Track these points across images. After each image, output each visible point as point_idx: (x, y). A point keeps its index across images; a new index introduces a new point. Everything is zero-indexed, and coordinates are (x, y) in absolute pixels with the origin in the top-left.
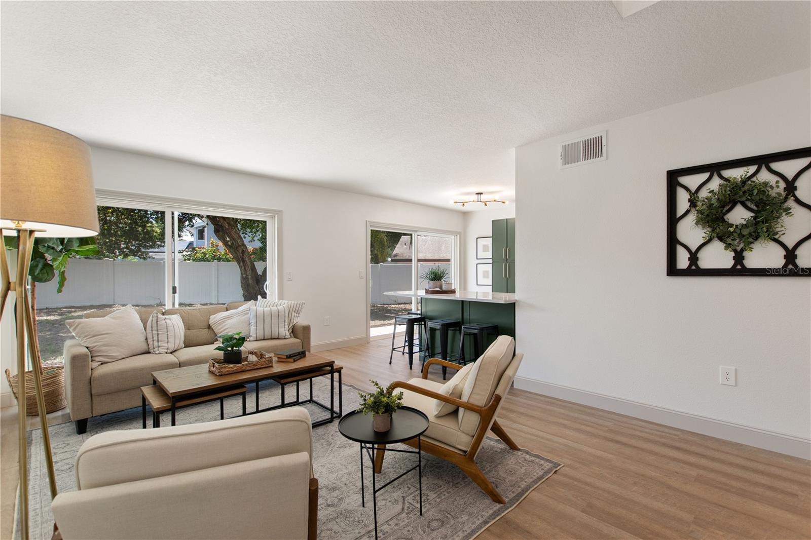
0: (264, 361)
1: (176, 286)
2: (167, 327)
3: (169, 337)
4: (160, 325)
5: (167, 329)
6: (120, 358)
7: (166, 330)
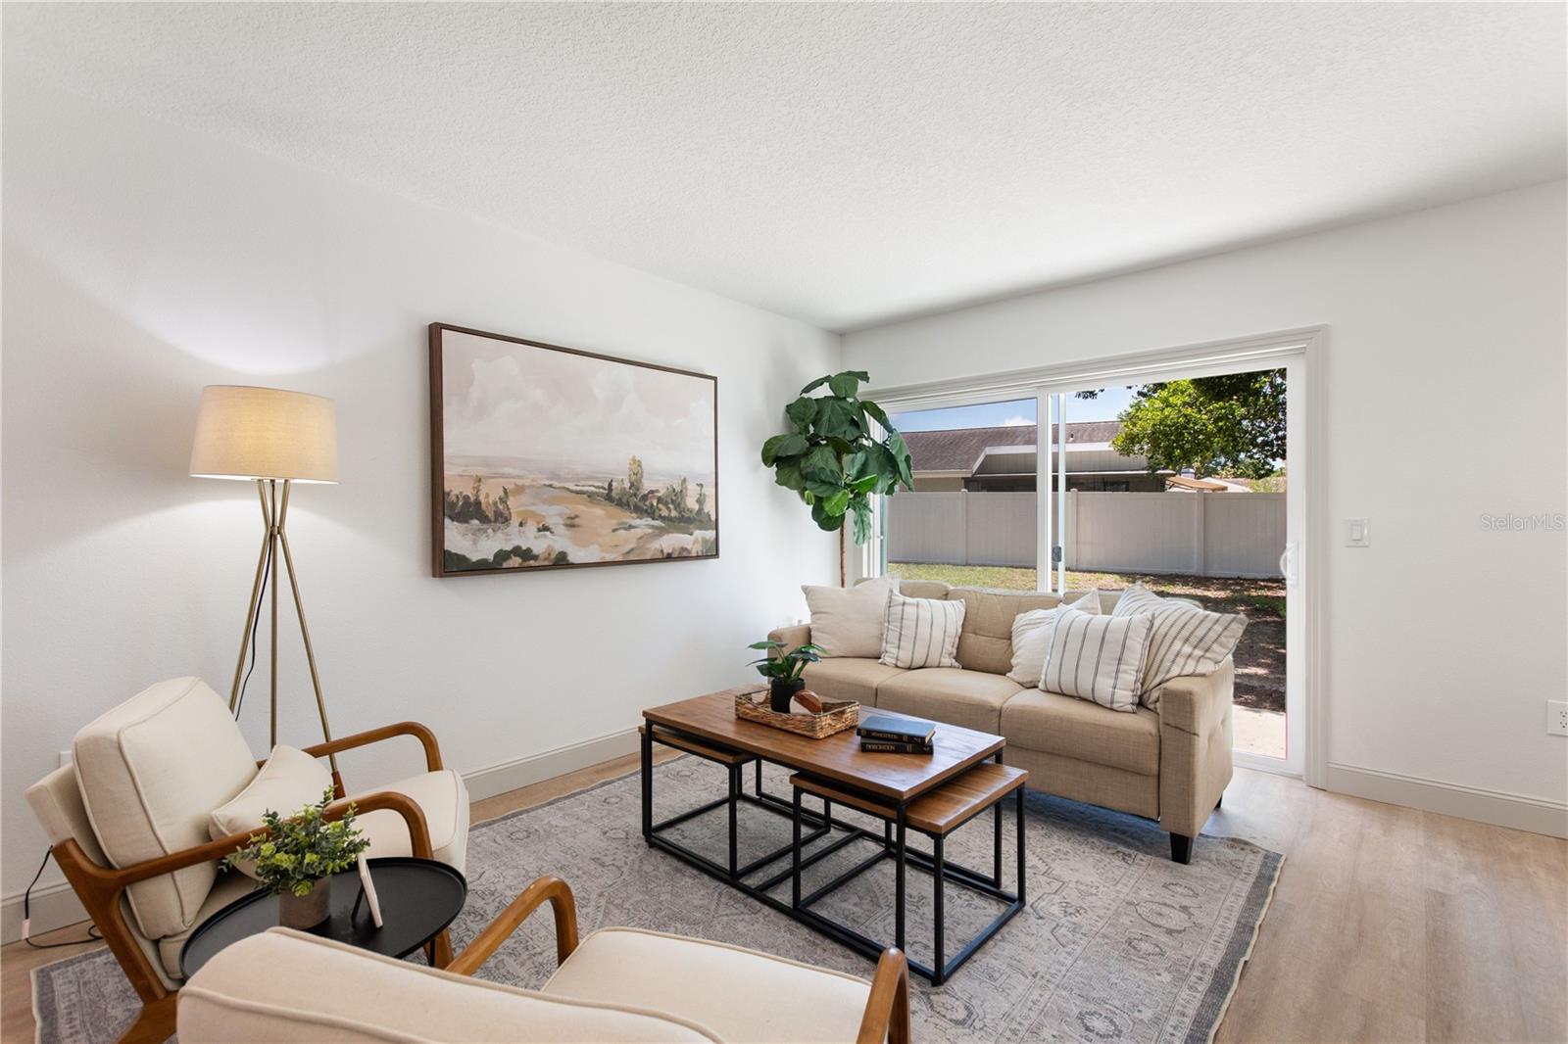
0: (800, 721)
1: (1060, 545)
2: (902, 619)
3: (902, 638)
4: (894, 614)
5: (902, 623)
6: (835, 654)
7: (899, 624)
